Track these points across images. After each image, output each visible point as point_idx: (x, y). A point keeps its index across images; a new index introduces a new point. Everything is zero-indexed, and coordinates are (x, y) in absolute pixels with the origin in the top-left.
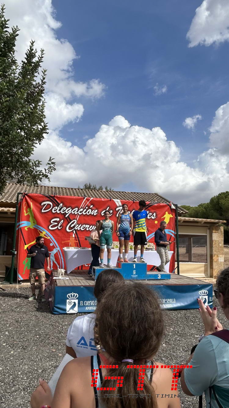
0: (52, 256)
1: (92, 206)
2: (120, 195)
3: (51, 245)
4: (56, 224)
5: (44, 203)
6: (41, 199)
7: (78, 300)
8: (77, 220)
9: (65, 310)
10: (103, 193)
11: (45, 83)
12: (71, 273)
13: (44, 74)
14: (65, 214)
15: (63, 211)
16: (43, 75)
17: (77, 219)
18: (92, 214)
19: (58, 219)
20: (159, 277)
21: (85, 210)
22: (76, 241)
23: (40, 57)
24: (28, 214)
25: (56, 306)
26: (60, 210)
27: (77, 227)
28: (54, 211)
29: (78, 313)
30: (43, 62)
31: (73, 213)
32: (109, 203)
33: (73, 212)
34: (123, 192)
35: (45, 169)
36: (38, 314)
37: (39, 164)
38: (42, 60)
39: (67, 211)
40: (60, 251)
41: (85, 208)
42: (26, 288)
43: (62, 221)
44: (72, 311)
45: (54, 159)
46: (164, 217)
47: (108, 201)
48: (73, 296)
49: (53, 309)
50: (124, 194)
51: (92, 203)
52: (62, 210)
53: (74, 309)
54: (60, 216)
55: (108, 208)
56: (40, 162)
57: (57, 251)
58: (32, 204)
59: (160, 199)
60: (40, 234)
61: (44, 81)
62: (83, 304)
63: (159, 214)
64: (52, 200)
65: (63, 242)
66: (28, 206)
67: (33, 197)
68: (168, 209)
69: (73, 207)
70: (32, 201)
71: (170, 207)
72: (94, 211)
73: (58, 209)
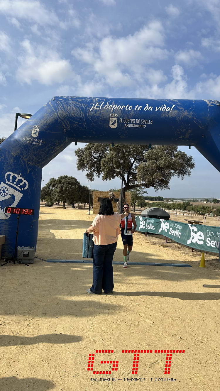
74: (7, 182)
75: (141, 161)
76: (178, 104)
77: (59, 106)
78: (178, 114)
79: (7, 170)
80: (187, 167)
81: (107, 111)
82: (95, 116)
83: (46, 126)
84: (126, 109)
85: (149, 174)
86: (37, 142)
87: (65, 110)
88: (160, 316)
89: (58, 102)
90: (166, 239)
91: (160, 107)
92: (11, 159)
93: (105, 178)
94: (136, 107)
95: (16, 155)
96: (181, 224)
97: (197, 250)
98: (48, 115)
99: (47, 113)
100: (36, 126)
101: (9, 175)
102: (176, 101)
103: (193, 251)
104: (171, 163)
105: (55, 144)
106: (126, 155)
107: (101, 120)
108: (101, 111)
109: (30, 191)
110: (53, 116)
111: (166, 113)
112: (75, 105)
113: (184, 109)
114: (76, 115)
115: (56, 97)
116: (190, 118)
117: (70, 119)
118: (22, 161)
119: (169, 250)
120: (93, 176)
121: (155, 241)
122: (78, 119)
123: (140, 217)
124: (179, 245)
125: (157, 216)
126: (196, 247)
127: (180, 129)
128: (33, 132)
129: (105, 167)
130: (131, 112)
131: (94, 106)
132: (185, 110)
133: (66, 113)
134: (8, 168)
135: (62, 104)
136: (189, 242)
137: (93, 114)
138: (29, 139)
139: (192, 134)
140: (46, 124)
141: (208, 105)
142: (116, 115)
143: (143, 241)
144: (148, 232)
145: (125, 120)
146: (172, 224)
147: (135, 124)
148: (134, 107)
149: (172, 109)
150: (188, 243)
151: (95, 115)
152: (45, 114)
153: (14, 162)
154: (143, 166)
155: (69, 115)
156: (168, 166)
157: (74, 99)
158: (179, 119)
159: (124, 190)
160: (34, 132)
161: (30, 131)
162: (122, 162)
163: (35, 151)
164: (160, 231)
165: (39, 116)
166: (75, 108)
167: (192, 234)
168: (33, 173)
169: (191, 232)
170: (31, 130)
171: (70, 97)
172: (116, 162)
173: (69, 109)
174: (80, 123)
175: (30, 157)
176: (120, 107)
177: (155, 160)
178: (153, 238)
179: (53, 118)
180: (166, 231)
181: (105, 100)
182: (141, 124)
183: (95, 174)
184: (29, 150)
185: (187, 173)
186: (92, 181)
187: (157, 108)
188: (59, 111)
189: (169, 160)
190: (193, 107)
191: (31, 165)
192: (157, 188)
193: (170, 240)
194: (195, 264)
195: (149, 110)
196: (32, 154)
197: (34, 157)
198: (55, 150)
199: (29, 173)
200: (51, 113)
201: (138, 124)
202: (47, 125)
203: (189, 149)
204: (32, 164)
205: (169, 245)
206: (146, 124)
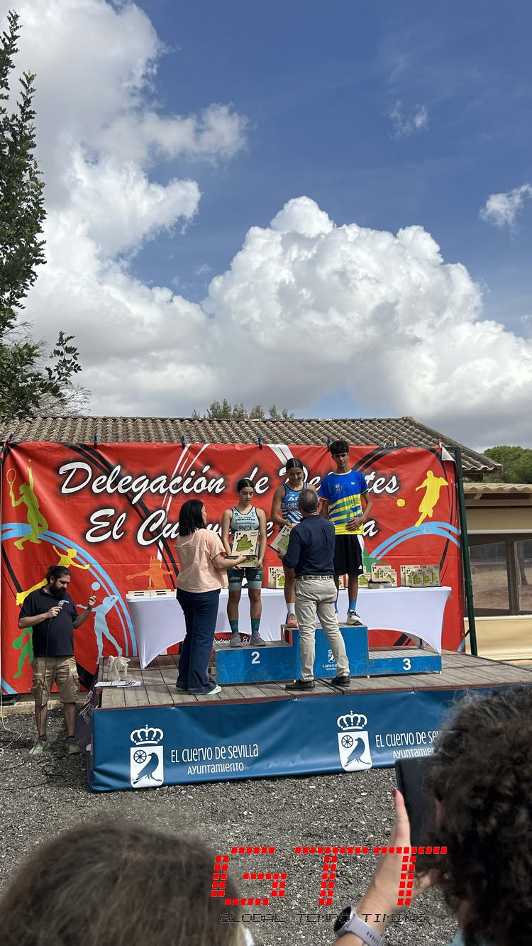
0: (99, 620)
1: (207, 468)
2: (302, 431)
3: (95, 586)
4: (106, 524)
5: (68, 467)
6: (54, 456)
7: (162, 747)
8: (168, 509)
9: (126, 779)
10: (252, 428)
11: (33, 115)
12: (154, 664)
13: (27, 88)
14: (130, 496)
15: (124, 487)
16: (24, 92)
17: (165, 506)
18: (210, 490)
19: (111, 512)
20: (407, 666)
21: (189, 480)
22: (169, 571)
23: (8, 37)
24: (23, 503)
25: (100, 767)
26: (115, 484)
27: (167, 532)
28: (98, 487)
29: (163, 785)
30: (16, 51)
31: (154, 491)
32: (258, 457)
33: (154, 487)
34: (309, 421)
35: (49, 369)
36: (49, 793)
37: (30, 355)
38: (15, 47)
39: (136, 487)
40: (122, 603)
41: (189, 475)
42: (26, 716)
43: (124, 515)
44: (146, 782)
45: (71, 337)
46: (422, 486)
47: (253, 451)
48: (147, 735)
49: (93, 777)
50: (313, 425)
51: (208, 458)
52: (121, 484)
53: (154, 774)
54: (116, 501)
55: (256, 469)
56: (34, 348)
57: (113, 603)
58: (32, 472)
59: (418, 434)
60: (59, 558)
61: (28, 110)
62: (180, 758)
63: (406, 479)
64: (88, 457)
65: (129, 577)
66: (22, 479)
67: (32, 450)
68: (433, 462)
69: (152, 476)
70: (30, 465)
71: (439, 456)
72: (214, 480)
73: (110, 482)
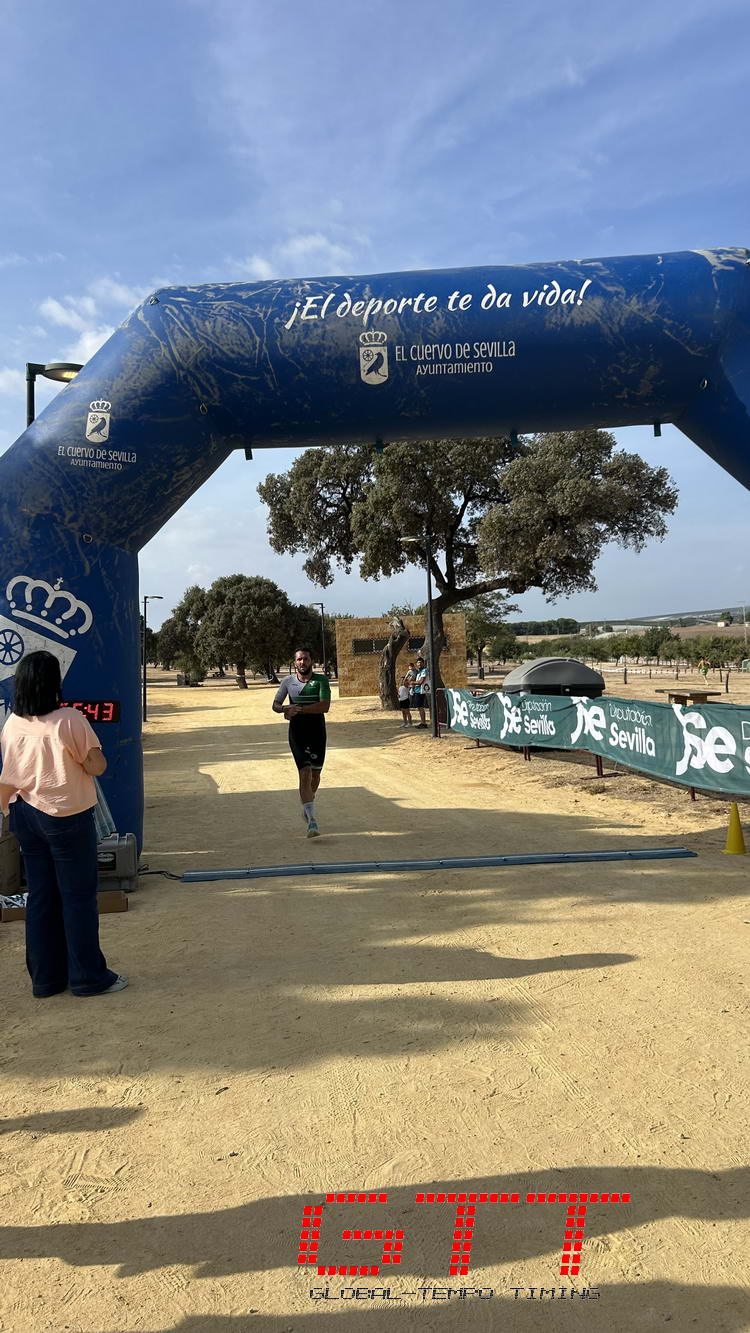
74: (15, 613)
75: (491, 500)
76: (601, 274)
77: (175, 323)
78: (605, 311)
79: (12, 570)
80: (651, 507)
81: (349, 325)
82: (307, 347)
83: (132, 399)
84: (415, 309)
85: (523, 544)
86: (109, 462)
87: (195, 336)
88: (597, 1052)
89: (171, 310)
90: (599, 762)
91: (537, 292)
92: (22, 528)
93: (368, 571)
94: (452, 298)
95: (38, 515)
96: (646, 706)
97: (711, 795)
98: (138, 358)
99: (133, 353)
100: (98, 404)
101: (22, 586)
102: (593, 264)
103: (696, 795)
104: (595, 497)
105: (174, 460)
106: (436, 486)
107: (329, 358)
108: (328, 327)
109: (100, 639)
110: (157, 362)
111: (562, 311)
112: (230, 312)
113: (626, 289)
114: (236, 349)
115: (162, 292)
116: (649, 323)
117: (217, 366)
118: (61, 534)
119: (612, 801)
120: (327, 566)
121: (559, 773)
122: (246, 364)
123: (500, 695)
124: (644, 782)
125: (560, 685)
126: (706, 783)
127: (618, 366)
128: (90, 426)
129: (368, 532)
130: (435, 319)
131: (301, 309)
132: (629, 294)
133: (200, 345)
134: (15, 563)
135: (184, 313)
136: (681, 768)
137: (299, 341)
138: (78, 451)
139: (662, 381)
140: (133, 390)
141: (712, 267)
142: (383, 337)
143: (518, 778)
144: (533, 744)
145: (415, 350)
146: (617, 710)
147: (454, 360)
148: (443, 302)
149: (581, 296)
150: (678, 773)
151: (306, 343)
152: (126, 356)
153: (33, 539)
154: (499, 518)
155: (214, 352)
156: (587, 508)
157: (227, 292)
158: (610, 329)
159: (437, 608)
160: (95, 425)
161: (80, 422)
162: (423, 509)
163: (105, 493)
164: (575, 737)
165: (107, 364)
166: (232, 323)
167: (690, 739)
168: (104, 573)
169: (685, 732)
170: (83, 418)
171: (213, 287)
172: (405, 512)
173: (210, 331)
174: (253, 378)
175: (91, 515)
176: (393, 304)
177: (539, 492)
178: (553, 763)
179: (158, 368)
180: (598, 736)
181: (338, 285)
182: (473, 360)
183: (332, 560)
184: (82, 489)
185: (652, 529)
186: (327, 584)
187: (526, 295)
188: (174, 341)
189: (588, 489)
190: (659, 280)
191: (95, 544)
192: (551, 591)
193: (612, 765)
194: (706, 843)
195: (499, 306)
196: (95, 504)
197: (103, 515)
198: (175, 483)
199: (91, 573)
200: (148, 348)
201: (463, 360)
202: (137, 397)
203: (656, 435)
204: (99, 542)
205: (608, 783)
206: (493, 359)
